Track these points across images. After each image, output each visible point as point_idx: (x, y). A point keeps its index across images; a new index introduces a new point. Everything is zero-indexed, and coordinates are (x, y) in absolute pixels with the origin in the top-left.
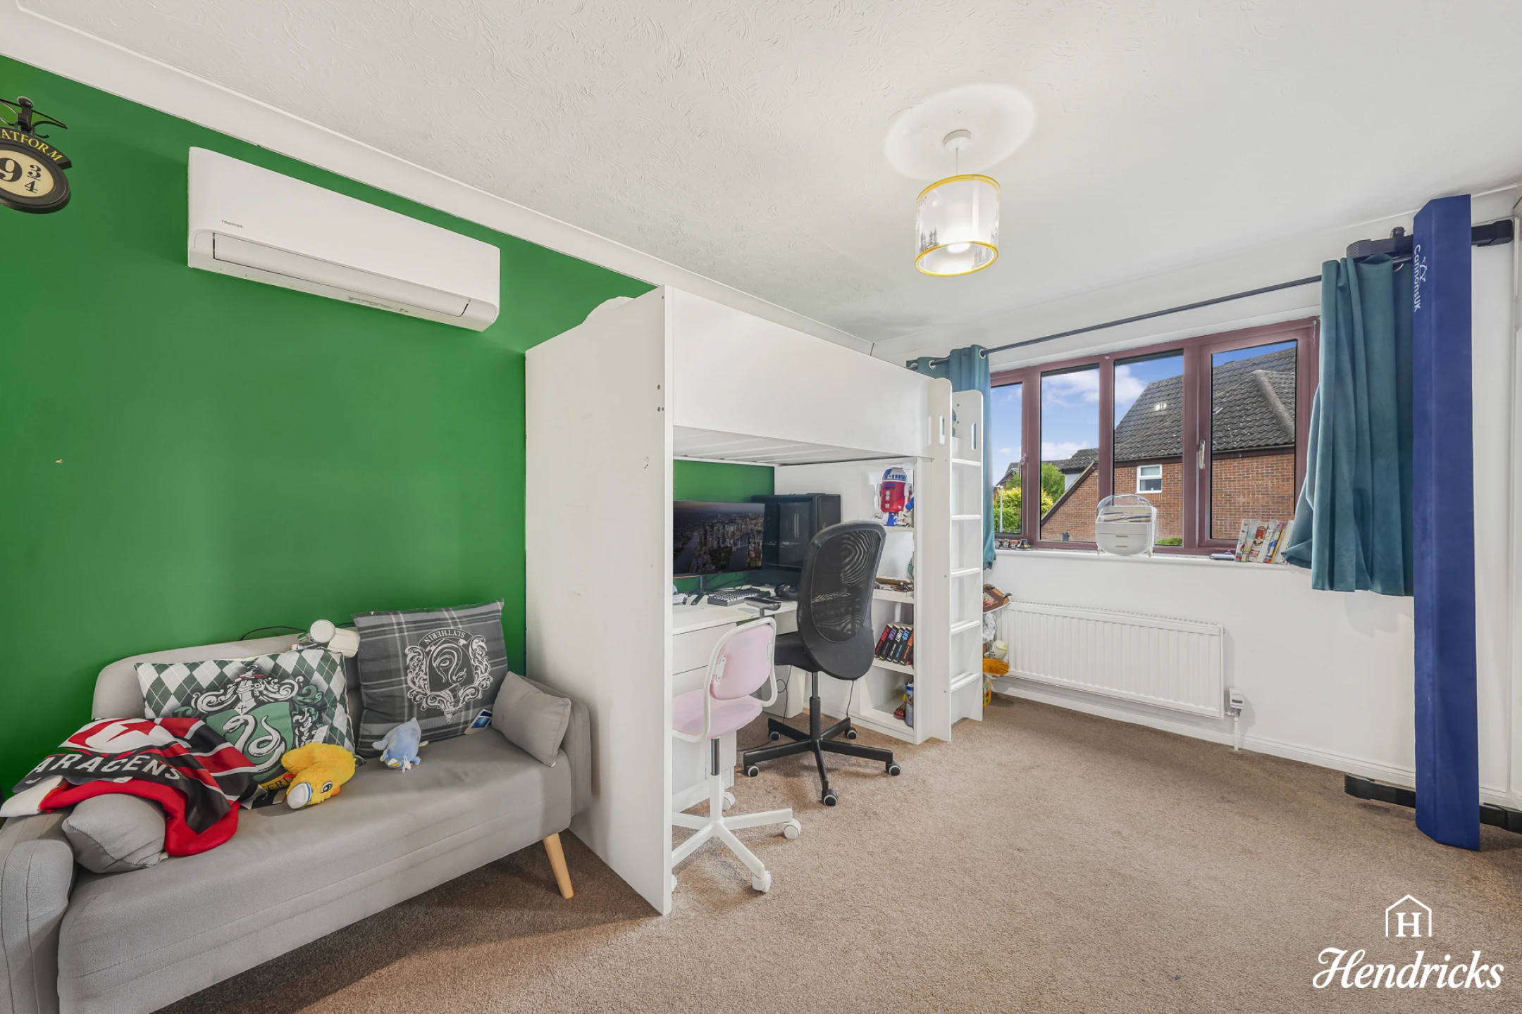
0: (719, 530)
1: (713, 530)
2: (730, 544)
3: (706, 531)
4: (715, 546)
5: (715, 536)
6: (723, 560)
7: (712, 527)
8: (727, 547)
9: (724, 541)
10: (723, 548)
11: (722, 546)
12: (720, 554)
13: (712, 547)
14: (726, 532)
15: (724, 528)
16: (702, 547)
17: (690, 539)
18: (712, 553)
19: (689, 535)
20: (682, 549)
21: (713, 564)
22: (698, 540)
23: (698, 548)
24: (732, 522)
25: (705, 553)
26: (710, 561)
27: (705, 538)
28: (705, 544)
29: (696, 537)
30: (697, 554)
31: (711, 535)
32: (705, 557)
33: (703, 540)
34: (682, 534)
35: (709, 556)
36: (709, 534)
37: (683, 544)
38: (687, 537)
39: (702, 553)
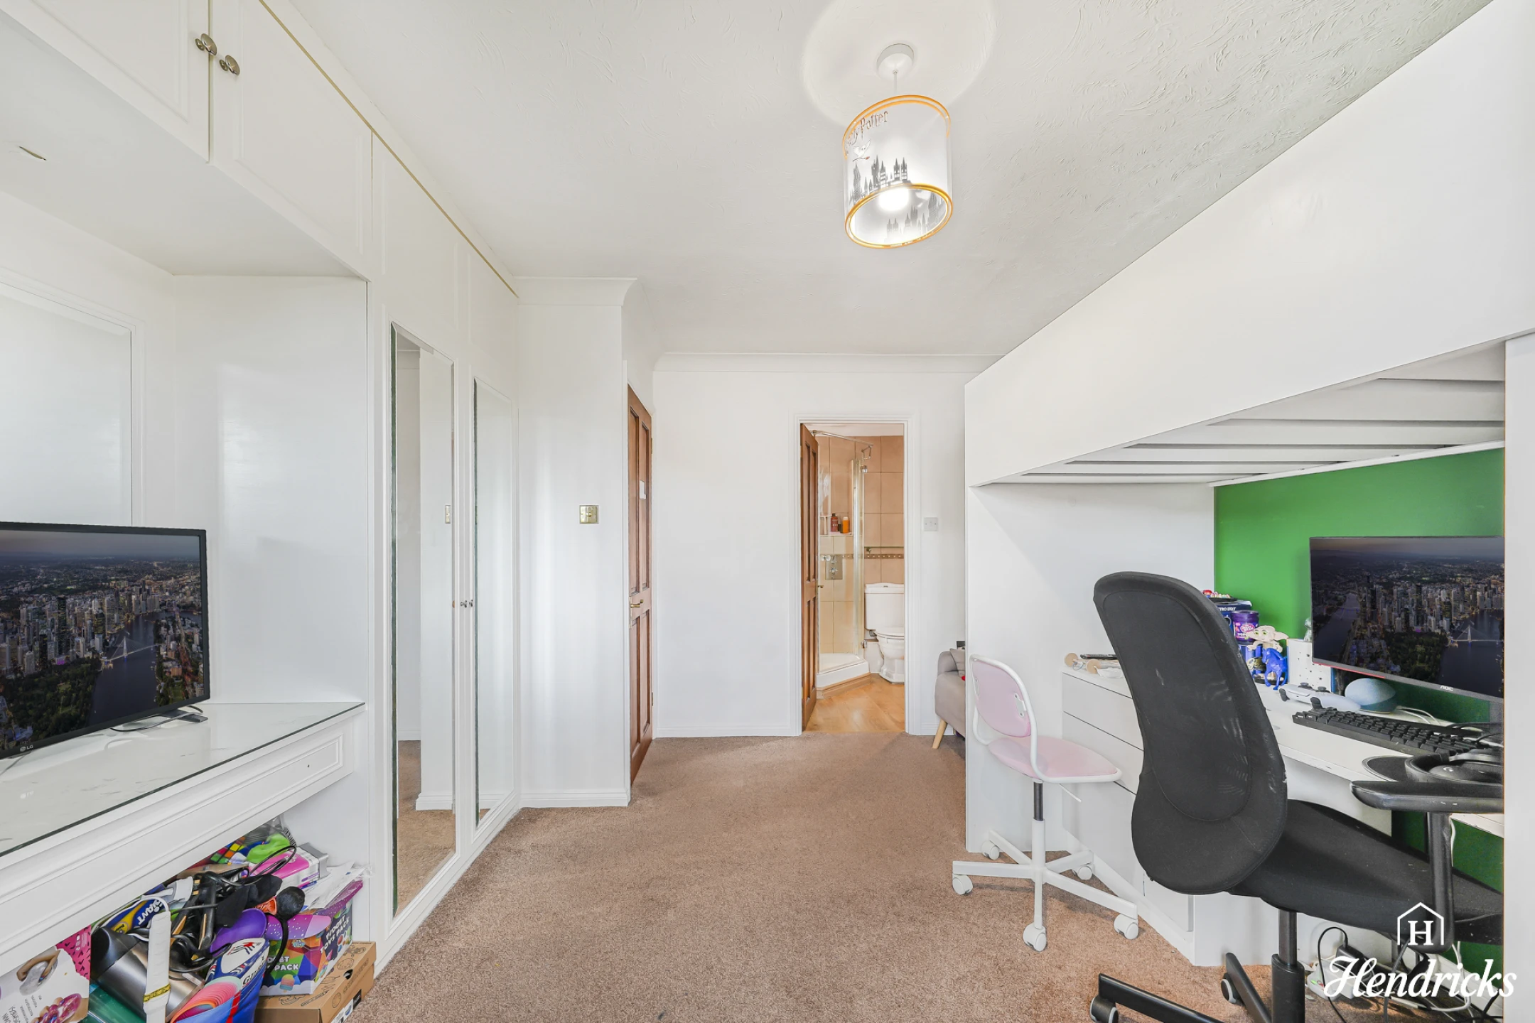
0: (1405, 594)
1: (1392, 593)
2: (1441, 628)
3: (1374, 592)
4: (1398, 625)
5: (1395, 605)
6: (1422, 661)
7: (1389, 586)
8: (1431, 634)
9: (1421, 619)
10: (1421, 634)
11: (1418, 628)
12: (1413, 645)
13: (1391, 627)
14: (1424, 601)
15: (1419, 589)
16: (1366, 622)
17: (1340, 604)
18: (1391, 638)
19: (1341, 597)
20: (1327, 618)
21: (1395, 663)
22: (1359, 607)
23: (1360, 622)
24: (1441, 579)
25: (1374, 635)
26: (1386, 653)
27: (1374, 607)
28: (1374, 616)
29: (1354, 602)
30: (1357, 632)
31: (1386, 601)
32: (1376, 642)
33: (1368, 609)
34: (1326, 591)
35: (1383, 642)
36: (1381, 599)
37: (1329, 611)
38: (1336, 599)
39: (1368, 633)
